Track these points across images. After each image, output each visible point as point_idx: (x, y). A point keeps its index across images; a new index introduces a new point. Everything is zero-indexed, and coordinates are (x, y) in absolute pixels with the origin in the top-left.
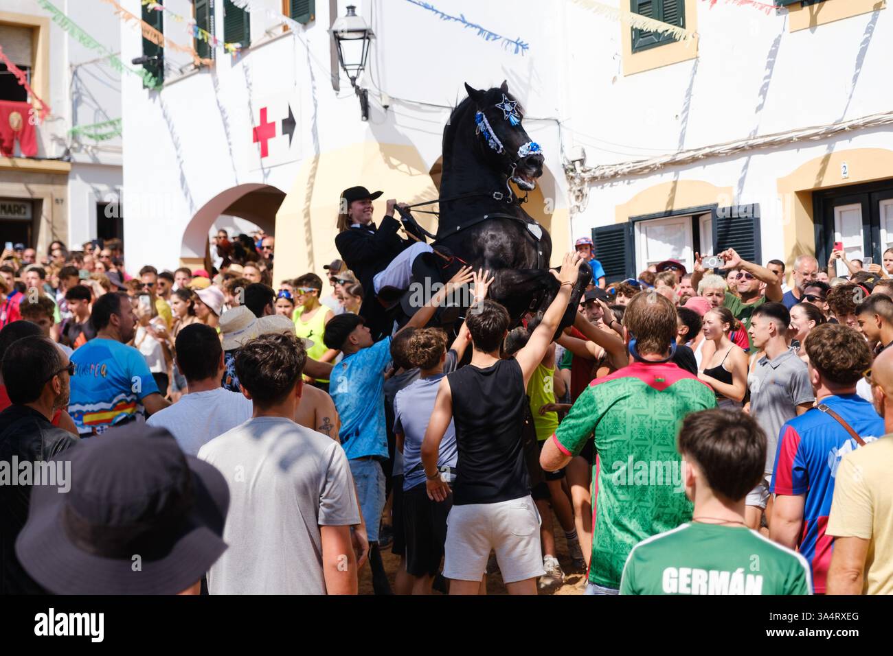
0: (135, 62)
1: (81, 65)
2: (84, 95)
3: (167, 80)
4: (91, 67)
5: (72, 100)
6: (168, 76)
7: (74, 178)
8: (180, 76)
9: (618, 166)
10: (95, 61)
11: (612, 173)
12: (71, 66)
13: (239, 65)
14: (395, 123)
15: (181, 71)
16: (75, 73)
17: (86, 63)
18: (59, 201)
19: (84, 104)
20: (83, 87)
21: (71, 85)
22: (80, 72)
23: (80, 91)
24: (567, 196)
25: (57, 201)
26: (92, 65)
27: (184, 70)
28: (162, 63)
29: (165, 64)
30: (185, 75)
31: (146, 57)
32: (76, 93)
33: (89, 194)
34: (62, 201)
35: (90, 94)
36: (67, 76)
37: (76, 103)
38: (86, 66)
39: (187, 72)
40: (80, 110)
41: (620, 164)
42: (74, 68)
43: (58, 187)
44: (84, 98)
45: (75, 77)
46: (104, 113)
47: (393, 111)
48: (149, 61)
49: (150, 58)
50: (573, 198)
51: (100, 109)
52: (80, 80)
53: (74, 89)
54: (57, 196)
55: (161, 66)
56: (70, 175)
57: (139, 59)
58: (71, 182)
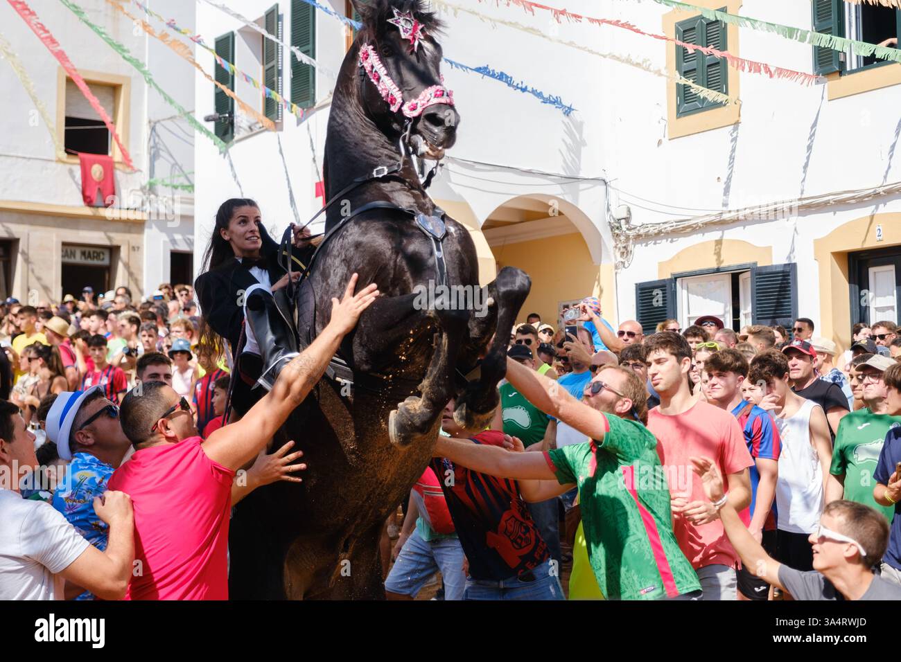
0: (208, 119)
1: (159, 121)
2: (161, 150)
3: (237, 137)
4: (168, 124)
5: (150, 154)
6: (239, 134)
7: (151, 228)
8: (251, 133)
9: (661, 225)
10: (171, 118)
11: (656, 231)
12: (150, 122)
13: (304, 124)
14: (450, 181)
15: (250, 128)
16: (153, 129)
17: (164, 120)
18: (136, 248)
19: (161, 159)
20: (160, 142)
21: (150, 139)
22: (158, 127)
23: (158, 146)
24: (612, 252)
25: (133, 248)
26: (169, 122)
27: (253, 127)
28: (233, 121)
29: (235, 121)
30: (254, 132)
31: (218, 115)
32: (153, 147)
33: (164, 242)
34: (138, 248)
35: (167, 149)
36: (146, 131)
37: (154, 157)
38: (163, 123)
39: (256, 130)
40: (156, 163)
41: (663, 223)
42: (152, 124)
43: (135, 236)
44: (161, 153)
45: (154, 133)
46: (181, 168)
47: (448, 170)
48: (220, 118)
49: (221, 116)
50: (618, 255)
51: (177, 164)
52: (158, 136)
53: (152, 143)
54: (133, 243)
55: (232, 123)
56: (147, 224)
57: (211, 116)
58: (147, 231)
